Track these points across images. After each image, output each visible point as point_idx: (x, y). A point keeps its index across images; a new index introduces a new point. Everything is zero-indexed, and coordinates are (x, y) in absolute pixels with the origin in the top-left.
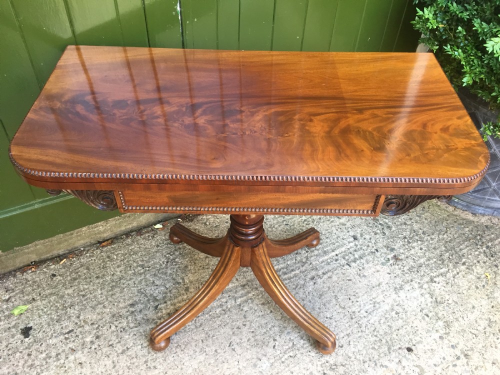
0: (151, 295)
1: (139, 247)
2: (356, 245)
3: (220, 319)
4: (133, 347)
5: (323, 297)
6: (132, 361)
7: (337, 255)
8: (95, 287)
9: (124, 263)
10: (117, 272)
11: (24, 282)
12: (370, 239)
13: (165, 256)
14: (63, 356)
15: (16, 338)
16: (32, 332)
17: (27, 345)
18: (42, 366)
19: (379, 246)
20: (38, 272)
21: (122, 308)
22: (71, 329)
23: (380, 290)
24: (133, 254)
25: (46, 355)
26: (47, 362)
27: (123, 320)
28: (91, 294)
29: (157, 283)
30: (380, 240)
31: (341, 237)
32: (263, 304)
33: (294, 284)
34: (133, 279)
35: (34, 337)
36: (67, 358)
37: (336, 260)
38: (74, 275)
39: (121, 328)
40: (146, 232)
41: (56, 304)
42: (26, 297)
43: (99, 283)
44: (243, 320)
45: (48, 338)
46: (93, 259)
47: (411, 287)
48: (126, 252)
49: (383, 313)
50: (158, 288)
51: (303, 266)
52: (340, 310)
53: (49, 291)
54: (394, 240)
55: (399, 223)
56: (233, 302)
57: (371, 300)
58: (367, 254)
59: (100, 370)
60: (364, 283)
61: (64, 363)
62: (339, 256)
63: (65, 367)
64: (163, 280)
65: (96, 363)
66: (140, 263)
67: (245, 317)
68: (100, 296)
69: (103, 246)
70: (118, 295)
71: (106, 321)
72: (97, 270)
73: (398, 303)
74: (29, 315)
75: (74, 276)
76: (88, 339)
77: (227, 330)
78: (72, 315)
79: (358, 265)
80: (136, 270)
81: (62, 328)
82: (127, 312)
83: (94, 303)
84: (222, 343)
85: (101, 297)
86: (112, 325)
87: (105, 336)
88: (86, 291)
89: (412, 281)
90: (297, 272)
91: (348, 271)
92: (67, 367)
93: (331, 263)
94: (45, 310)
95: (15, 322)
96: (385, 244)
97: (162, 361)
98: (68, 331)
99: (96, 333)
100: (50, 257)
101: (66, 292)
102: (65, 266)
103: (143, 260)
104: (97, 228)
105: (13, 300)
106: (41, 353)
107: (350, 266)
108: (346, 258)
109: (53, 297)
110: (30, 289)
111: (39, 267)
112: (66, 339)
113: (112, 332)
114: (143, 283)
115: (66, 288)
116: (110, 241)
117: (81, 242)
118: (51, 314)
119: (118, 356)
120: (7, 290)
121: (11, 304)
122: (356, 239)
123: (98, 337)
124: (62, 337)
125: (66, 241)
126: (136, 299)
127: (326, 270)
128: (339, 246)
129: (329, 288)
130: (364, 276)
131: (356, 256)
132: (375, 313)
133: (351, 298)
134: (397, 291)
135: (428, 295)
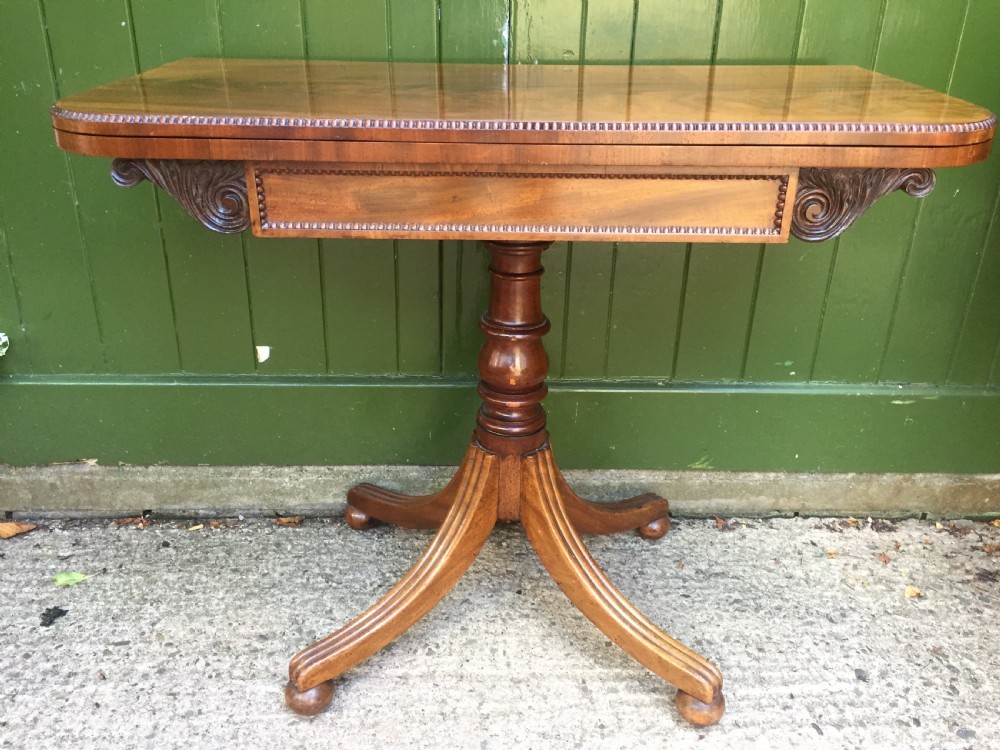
0: (311, 632)
1: (343, 546)
2: (858, 693)
3: (423, 727)
4: (211, 714)
7: (792, 697)
8: (218, 585)
9: (298, 563)
10: (275, 571)
11: (111, 539)
12: (907, 690)
13: (383, 574)
14: (78, 680)
15: (28, 620)
16: (60, 621)
17: (36, 638)
18: (32, 682)
19: (926, 714)
20: (145, 531)
21: (240, 636)
22: (126, 639)
24: (325, 554)
25: (54, 666)
26: (44, 680)
27: (227, 658)
28: (204, 593)
29: (337, 614)
30: (937, 701)
31: (822, 663)
34: (296, 592)
35: (57, 628)
36: (84, 686)
37: (786, 707)
38: (199, 555)
39: (214, 671)
41: (134, 591)
42: (96, 564)
43: (230, 580)
45: (78, 640)
46: (249, 539)
48: (315, 545)
50: (331, 624)
53: (138, 566)
54: (978, 713)
56: (475, 705)
58: (881, 720)
59: (120, 731)
61: (70, 693)
62: (798, 700)
63: (67, 700)
65: (123, 715)
66: (328, 571)
68: (216, 601)
69: (282, 525)
70: (249, 610)
71: (197, 647)
72: (243, 559)
74: (77, 592)
75: (198, 557)
76: (142, 668)
78: (147, 616)
79: (846, 738)
80: (311, 581)
81: (114, 632)
82: (246, 646)
83: (197, 609)
85: (217, 605)
86: (201, 658)
87: (177, 674)
88: (200, 586)
91: (809, 740)
92: (70, 701)
93: (767, 709)
94: (109, 593)
95: (47, 595)
96: (947, 715)
98: (120, 640)
99: (162, 663)
100: (178, 514)
101: (164, 578)
102: (193, 536)
103: (336, 569)
104: (279, 479)
105: (73, 560)
106: (48, 660)
107: (820, 732)
108: (818, 711)
109: (138, 577)
110: (112, 553)
111: (151, 524)
112: (107, 652)
113: (193, 672)
114: (310, 606)
115: (169, 571)
116: (297, 520)
117: (241, 502)
118: (114, 602)
119: (171, 719)
120: (77, 543)
121: (65, 565)
122: (864, 680)
123: (161, 671)
124: (102, 647)
125: (216, 485)
126: (278, 629)
127: (747, 720)
128: (807, 679)
131: (849, 715)
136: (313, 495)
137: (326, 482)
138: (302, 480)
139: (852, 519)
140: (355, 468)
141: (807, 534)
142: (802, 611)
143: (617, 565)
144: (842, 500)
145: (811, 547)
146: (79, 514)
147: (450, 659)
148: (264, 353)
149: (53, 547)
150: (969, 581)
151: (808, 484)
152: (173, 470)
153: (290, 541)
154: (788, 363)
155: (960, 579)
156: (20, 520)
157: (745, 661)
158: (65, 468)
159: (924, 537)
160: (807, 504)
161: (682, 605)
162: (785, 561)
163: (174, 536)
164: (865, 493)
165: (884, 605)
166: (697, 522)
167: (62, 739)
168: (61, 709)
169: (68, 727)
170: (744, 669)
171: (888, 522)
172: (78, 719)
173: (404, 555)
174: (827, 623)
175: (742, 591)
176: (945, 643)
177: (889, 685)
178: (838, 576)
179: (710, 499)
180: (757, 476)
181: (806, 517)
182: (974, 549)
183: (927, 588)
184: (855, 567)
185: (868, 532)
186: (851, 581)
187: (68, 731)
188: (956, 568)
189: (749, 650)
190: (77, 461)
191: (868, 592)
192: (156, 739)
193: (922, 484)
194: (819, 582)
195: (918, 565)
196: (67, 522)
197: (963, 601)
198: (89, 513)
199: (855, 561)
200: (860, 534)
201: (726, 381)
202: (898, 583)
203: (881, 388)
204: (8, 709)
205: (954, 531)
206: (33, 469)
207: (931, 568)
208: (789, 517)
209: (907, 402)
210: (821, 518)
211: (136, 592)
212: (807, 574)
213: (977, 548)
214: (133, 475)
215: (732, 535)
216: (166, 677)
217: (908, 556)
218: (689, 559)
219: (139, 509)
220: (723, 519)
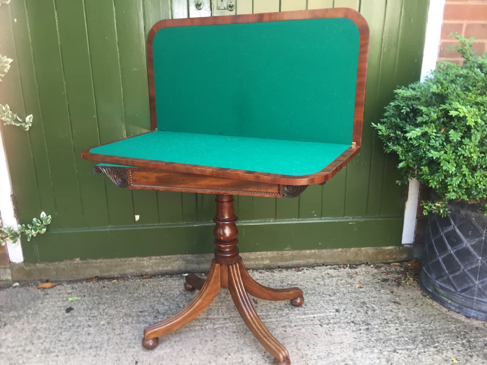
0: (157, 309)
1: (167, 283)
2: (336, 315)
3: (196, 333)
4: (127, 333)
5: (285, 339)
6: (121, 341)
7: (314, 317)
8: (124, 298)
9: (151, 290)
10: (143, 292)
11: (85, 286)
12: (351, 314)
14: (82, 327)
15: (61, 312)
16: (72, 311)
17: (65, 317)
18: (66, 329)
19: (357, 320)
20: (96, 283)
21: (133, 312)
22: (95, 315)
23: (340, 346)
24: (160, 286)
25: (73, 324)
26: (70, 328)
27: (130, 318)
28: (120, 300)
29: (165, 304)
30: (360, 316)
31: (325, 308)
32: (234, 332)
34: (151, 298)
35: (71, 313)
36: (84, 329)
37: (312, 320)
38: (116, 289)
39: (126, 322)
40: (176, 277)
42: (81, 294)
43: (128, 296)
44: (213, 337)
45: (79, 316)
46: (133, 283)
47: (371, 351)
48: (156, 284)
49: (333, 361)
50: (164, 307)
51: (280, 317)
52: (296, 350)
53: (96, 294)
54: (373, 319)
55: (385, 310)
56: (212, 326)
57: (327, 351)
58: (342, 322)
59: (98, 340)
60: (328, 339)
61: (79, 331)
62: (316, 318)
63: (79, 333)
64: (170, 303)
65: (98, 336)
66: (161, 291)
67: (215, 336)
68: (124, 302)
69: (144, 278)
70: (136, 304)
71: (119, 316)
72: (132, 290)
73: (351, 358)
74: (76, 303)
76: (102, 323)
77: (198, 340)
78: (101, 308)
79: (329, 327)
80: (156, 295)
81: (91, 313)
82: (136, 314)
83: (118, 305)
84: (188, 347)
86: (121, 319)
87: (114, 323)
88: (118, 298)
89: (374, 347)
90: (273, 320)
91: (318, 329)
93: (306, 321)
94: (87, 302)
95: (66, 304)
96: (363, 319)
98: (93, 315)
99: (109, 321)
100: (108, 277)
102: (114, 284)
103: (164, 291)
104: (143, 262)
105: (73, 293)
106: (70, 323)
107: (322, 326)
108: (322, 321)
109: (96, 297)
110: (86, 290)
111: (98, 281)
112: (89, 319)
113: (119, 323)
114: (156, 302)
115: (107, 295)
116: (149, 276)
117: (130, 271)
118: (89, 305)
119: (114, 336)
120: (73, 288)
121: (70, 295)
122: (338, 312)
123: (109, 323)
124: (88, 318)
125: (121, 265)
126: (146, 309)
127: (299, 324)
128: (320, 312)
129: (294, 335)
130: (331, 335)
131: (332, 321)
132: (325, 359)
133: (310, 345)
134: (356, 351)
135: (385, 360)
136: (155, 267)
137: (159, 262)
138: (151, 262)
139: (342, 265)
140: (169, 257)
141: (326, 271)
142: (321, 294)
144: (338, 259)
145: (327, 275)
146: (72, 279)
147: (204, 314)
148: (137, 217)
149: (65, 290)
150: (378, 282)
151: (326, 254)
152: (105, 260)
153: (148, 283)
154: (313, 212)
155: (376, 281)
156: (52, 282)
158: (68, 262)
159: (367, 270)
160: (326, 261)
162: (317, 279)
163: (107, 284)
164: (346, 255)
165: (348, 290)
166: (289, 269)
167: (79, 343)
168: (78, 335)
170: (300, 311)
171: (355, 266)
172: (83, 337)
174: (329, 297)
176: (367, 300)
178: (335, 283)
179: (293, 261)
180: (308, 252)
181: (326, 266)
182: (382, 272)
183: (364, 285)
184: (341, 280)
185: (348, 269)
186: (339, 284)
187: (80, 341)
188: (375, 278)
190: (72, 258)
191: (344, 287)
192: (110, 341)
193: (364, 252)
194: (328, 285)
195: (362, 278)
196: (68, 282)
197: (375, 288)
198: (76, 279)
199: (341, 278)
200: (345, 270)
201: (294, 219)
202: (355, 284)
203: (345, 219)
204: (60, 336)
205: (377, 267)
206: (57, 263)
207: (367, 279)
208: (321, 266)
209: (354, 223)
210: (332, 265)
211: (96, 301)
212: (324, 283)
213: (384, 272)
214: (92, 263)
215: (300, 273)
216: (110, 325)
217: (359, 276)
218: (285, 281)
219: (94, 276)
220: (298, 268)
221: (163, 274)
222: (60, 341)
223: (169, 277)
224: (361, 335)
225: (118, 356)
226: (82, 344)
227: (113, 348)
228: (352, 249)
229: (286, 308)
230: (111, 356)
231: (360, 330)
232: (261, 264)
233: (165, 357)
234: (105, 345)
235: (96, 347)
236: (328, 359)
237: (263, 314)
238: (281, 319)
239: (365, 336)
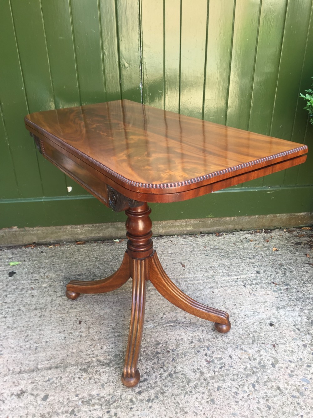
0: (94, 273)
1: (100, 249)
2: (257, 277)
5: (214, 299)
6: (63, 302)
7: (238, 279)
8: (62, 262)
9: (86, 254)
10: (79, 257)
11: (24, 252)
12: (271, 275)
13: (113, 256)
14: (25, 290)
15: (4, 276)
16: (14, 275)
17: (8, 280)
18: (11, 292)
19: (276, 280)
20: (34, 249)
21: (72, 275)
22: (37, 278)
23: (264, 305)
24: (94, 251)
25: (16, 287)
26: (14, 291)
28: (58, 265)
29: (101, 268)
30: (279, 277)
31: (247, 270)
33: (195, 288)
34: (87, 262)
35: (14, 277)
36: (27, 291)
37: (236, 282)
38: (54, 254)
40: (107, 242)
42: (21, 259)
43: (65, 261)
45: (22, 280)
46: (69, 249)
47: (292, 309)
48: (90, 249)
49: (259, 319)
50: (99, 270)
51: (207, 279)
53: (35, 259)
54: (291, 279)
55: (301, 271)
57: (252, 309)
58: (263, 283)
60: (252, 299)
61: (24, 293)
64: (105, 267)
65: (42, 298)
66: (96, 256)
68: (62, 266)
69: (78, 244)
70: (73, 268)
71: (59, 279)
72: (68, 255)
73: (276, 316)
74: (18, 267)
76: (44, 285)
78: (42, 272)
79: (252, 288)
80: (91, 259)
81: (32, 277)
83: (57, 269)
84: (126, 307)
87: (55, 286)
88: (56, 263)
89: (295, 306)
90: (201, 282)
91: (242, 289)
92: (24, 295)
93: (231, 282)
94: (28, 267)
95: (8, 269)
96: (282, 280)
97: (81, 306)
98: (35, 279)
99: (50, 284)
100: (44, 243)
101: (45, 261)
102: (51, 249)
103: (98, 255)
104: (77, 229)
105: (13, 258)
106: (14, 286)
107: (245, 287)
108: (245, 282)
109: (36, 262)
110: (25, 256)
111: (36, 247)
112: (32, 282)
114: (92, 266)
115: (45, 259)
116: (83, 242)
117: (65, 237)
118: (30, 269)
119: (56, 297)
120: (13, 254)
121: (11, 260)
122: (259, 273)
123: (50, 286)
124: (30, 281)
125: (56, 233)
126: (84, 273)
127: (225, 285)
128: (242, 274)
129: (221, 295)
130: (254, 295)
131: (254, 282)
132: (252, 317)
133: (237, 304)
134: (279, 309)
135: (306, 317)
136: (88, 234)
137: (91, 229)
138: (84, 229)
139: (258, 230)
140: (101, 224)
141: (244, 236)
142: (242, 257)
143: (186, 248)
144: (255, 224)
145: (245, 240)
146: (12, 245)
148: (70, 189)
149: (6, 255)
150: (292, 245)
151: (244, 220)
152: (41, 228)
153: (82, 249)
155: (290, 245)
157: (224, 271)
158: (6, 230)
159: (281, 234)
160: (244, 226)
161: (206, 258)
162: (237, 244)
163: (45, 249)
164: (262, 222)
165: (266, 253)
166: (210, 234)
167: (25, 305)
168: (22, 298)
169: (26, 302)
170: (224, 273)
171: (269, 231)
172: (28, 299)
173: (119, 250)
174: (249, 259)
175: (224, 253)
176: (284, 262)
177: (266, 274)
178: (253, 247)
179: (214, 227)
180: (228, 219)
181: (244, 231)
182: (295, 236)
183: (280, 248)
184: (258, 244)
185: (263, 234)
187: (26, 303)
188: (289, 242)
189: (225, 268)
190: (10, 227)
191: (262, 250)
192: (53, 303)
193: (279, 218)
194: (247, 249)
195: (277, 242)
196: (8, 248)
197: (290, 251)
198: (15, 245)
199: (258, 242)
200: (261, 234)
202: (271, 247)
203: (264, 188)
204: (6, 299)
205: (290, 232)
207: (282, 243)
208: (239, 231)
209: (272, 192)
210: (249, 230)
211: (36, 266)
212: (243, 247)
213: (296, 236)
214: (29, 231)
215: (221, 237)
216: (52, 287)
217: (275, 240)
218: (208, 245)
219: (31, 242)
220: (218, 233)
221: (96, 240)
222: (6, 303)
223: (101, 243)
224: (282, 295)
225: (62, 317)
226: (27, 306)
227: (57, 309)
228: (268, 215)
229: (211, 270)
230: (55, 317)
231: (281, 290)
232: (185, 230)
233: (106, 317)
234: (49, 307)
235: (41, 309)
236: (255, 317)
237: (191, 276)
238: (208, 281)
239: (286, 295)
